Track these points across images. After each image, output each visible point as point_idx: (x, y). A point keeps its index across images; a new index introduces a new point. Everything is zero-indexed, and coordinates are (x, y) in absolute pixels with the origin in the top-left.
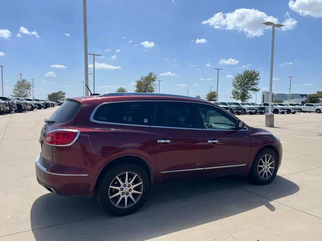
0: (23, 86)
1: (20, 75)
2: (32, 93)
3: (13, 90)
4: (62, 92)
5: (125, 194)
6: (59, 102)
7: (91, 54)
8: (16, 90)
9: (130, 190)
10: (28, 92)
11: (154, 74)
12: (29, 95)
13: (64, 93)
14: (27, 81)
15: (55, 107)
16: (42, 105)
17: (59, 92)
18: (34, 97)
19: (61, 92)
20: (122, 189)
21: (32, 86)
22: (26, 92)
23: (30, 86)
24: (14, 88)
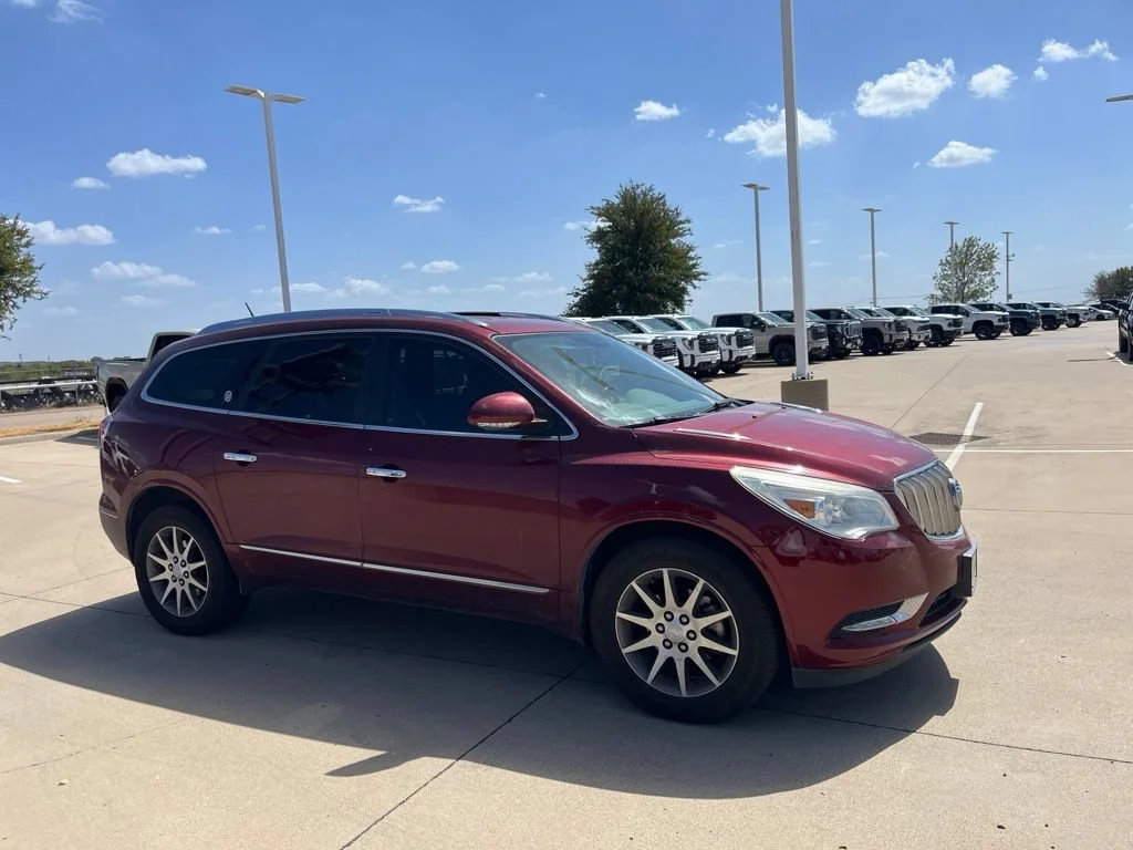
0: (968, 260)
1: (949, 226)
2: (1001, 281)
3: (934, 278)
8: (944, 279)
10: (988, 278)
12: (991, 289)
14: (981, 243)
15: (1082, 325)
16: (996, 323)
18: (1009, 297)
21: (1003, 257)
22: (980, 280)
23: (992, 257)
24: (939, 270)
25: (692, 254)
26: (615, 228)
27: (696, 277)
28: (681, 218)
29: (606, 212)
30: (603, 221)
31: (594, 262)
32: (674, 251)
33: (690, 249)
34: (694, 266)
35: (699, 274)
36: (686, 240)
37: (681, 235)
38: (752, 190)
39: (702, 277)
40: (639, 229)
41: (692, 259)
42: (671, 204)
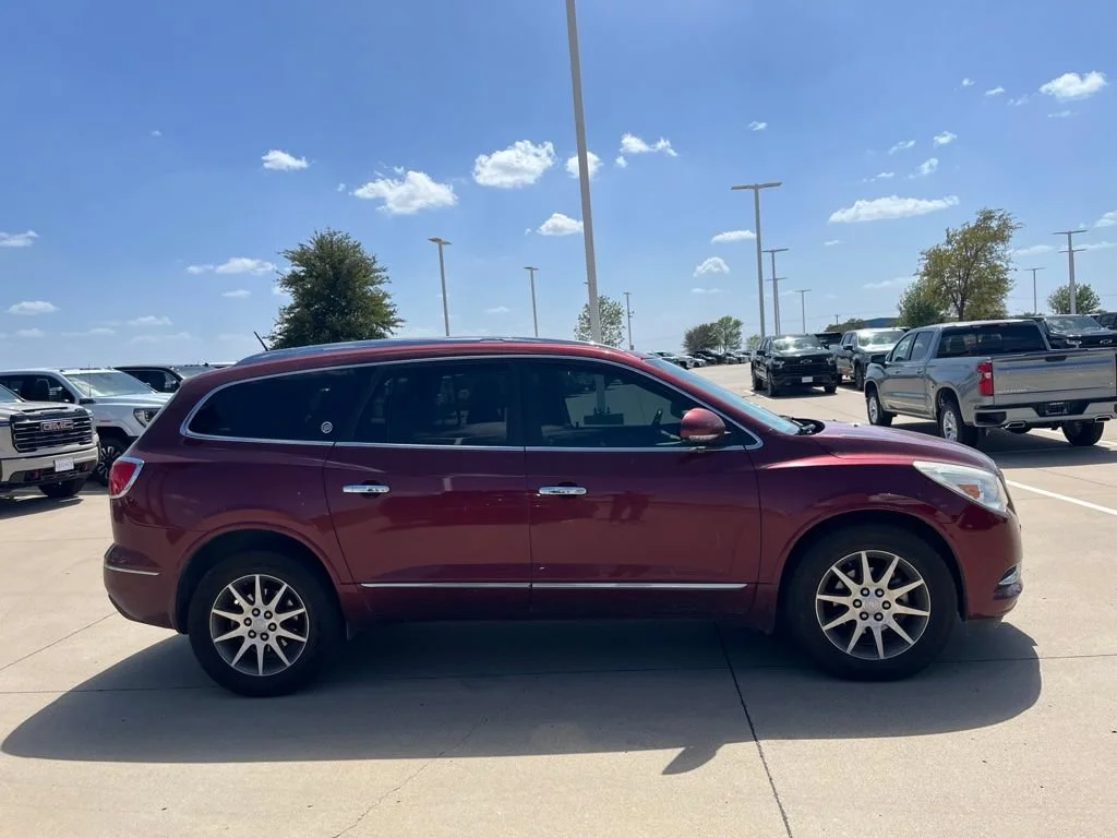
2: (625, 334)
4: (731, 319)
5: (258, 637)
6: (711, 355)
7: (745, 187)
9: (272, 627)
10: (616, 332)
11: (998, 215)
12: (619, 340)
13: (737, 324)
14: (610, 302)
17: (721, 322)
18: (632, 348)
19: (729, 319)
20: (248, 622)
21: (626, 313)
22: (610, 333)
23: (618, 313)
24: (578, 323)
25: (387, 301)
26: (309, 273)
27: (393, 323)
28: (376, 266)
29: (300, 257)
30: (298, 266)
31: (288, 306)
32: (372, 299)
33: (386, 296)
34: (391, 313)
35: (396, 321)
36: (383, 287)
37: (380, 283)
38: (437, 244)
39: (399, 324)
40: (337, 275)
41: (388, 306)
42: (368, 251)
